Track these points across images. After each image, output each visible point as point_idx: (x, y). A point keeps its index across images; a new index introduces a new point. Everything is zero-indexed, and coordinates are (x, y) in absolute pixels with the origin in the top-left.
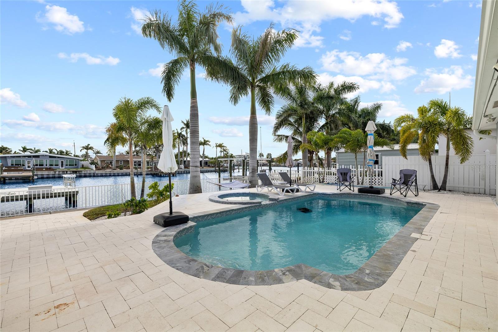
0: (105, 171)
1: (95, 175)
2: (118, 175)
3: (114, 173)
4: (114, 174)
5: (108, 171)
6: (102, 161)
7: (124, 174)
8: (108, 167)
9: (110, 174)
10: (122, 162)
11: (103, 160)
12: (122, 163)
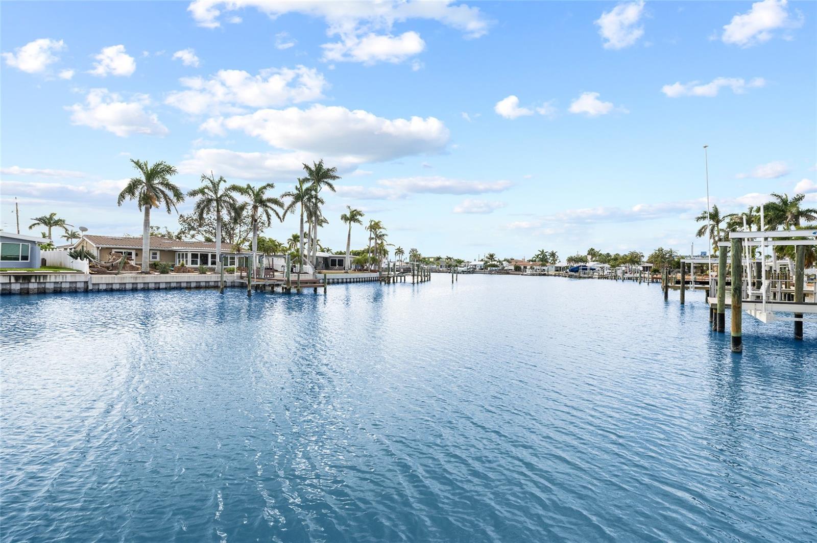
0: (118, 276)
1: (90, 287)
2: (158, 289)
3: (144, 283)
4: (146, 286)
5: (127, 277)
6: (102, 250)
7: (173, 285)
8: (125, 266)
9: (135, 286)
10: (158, 253)
11: (107, 248)
12: (158, 256)
